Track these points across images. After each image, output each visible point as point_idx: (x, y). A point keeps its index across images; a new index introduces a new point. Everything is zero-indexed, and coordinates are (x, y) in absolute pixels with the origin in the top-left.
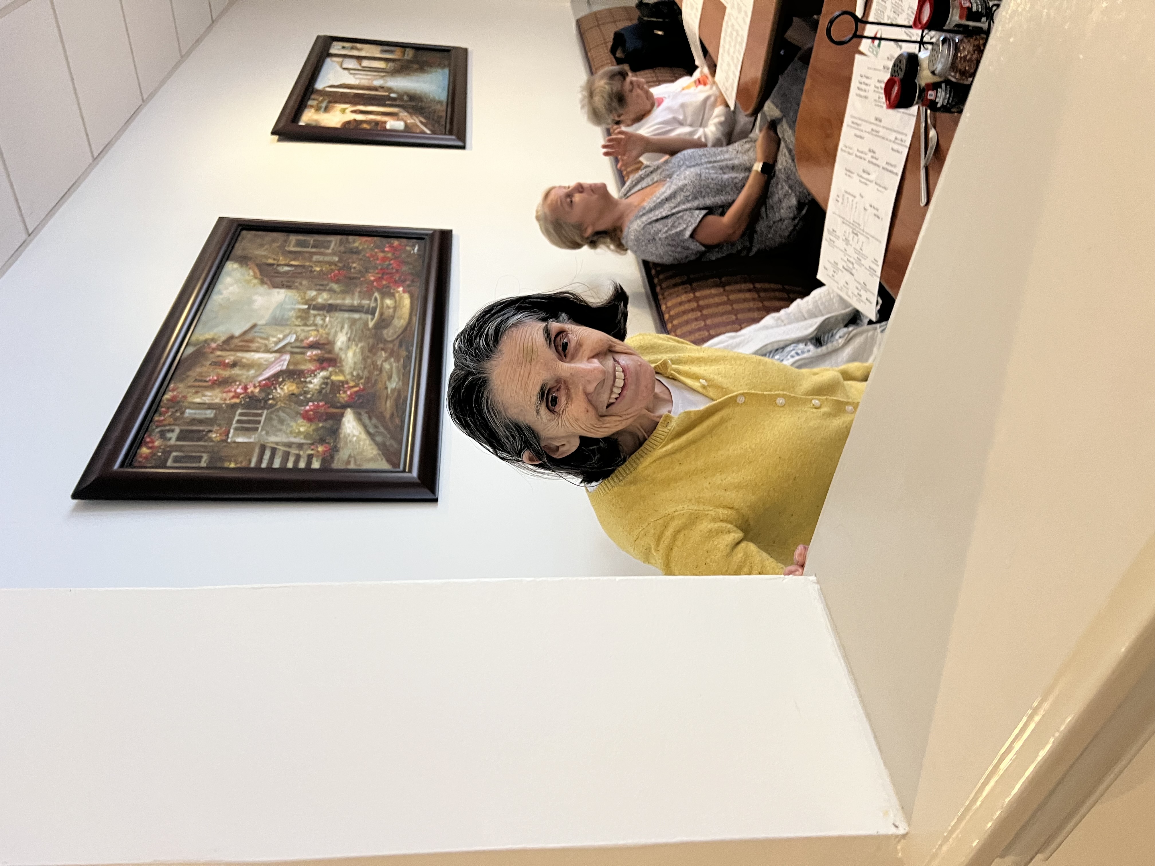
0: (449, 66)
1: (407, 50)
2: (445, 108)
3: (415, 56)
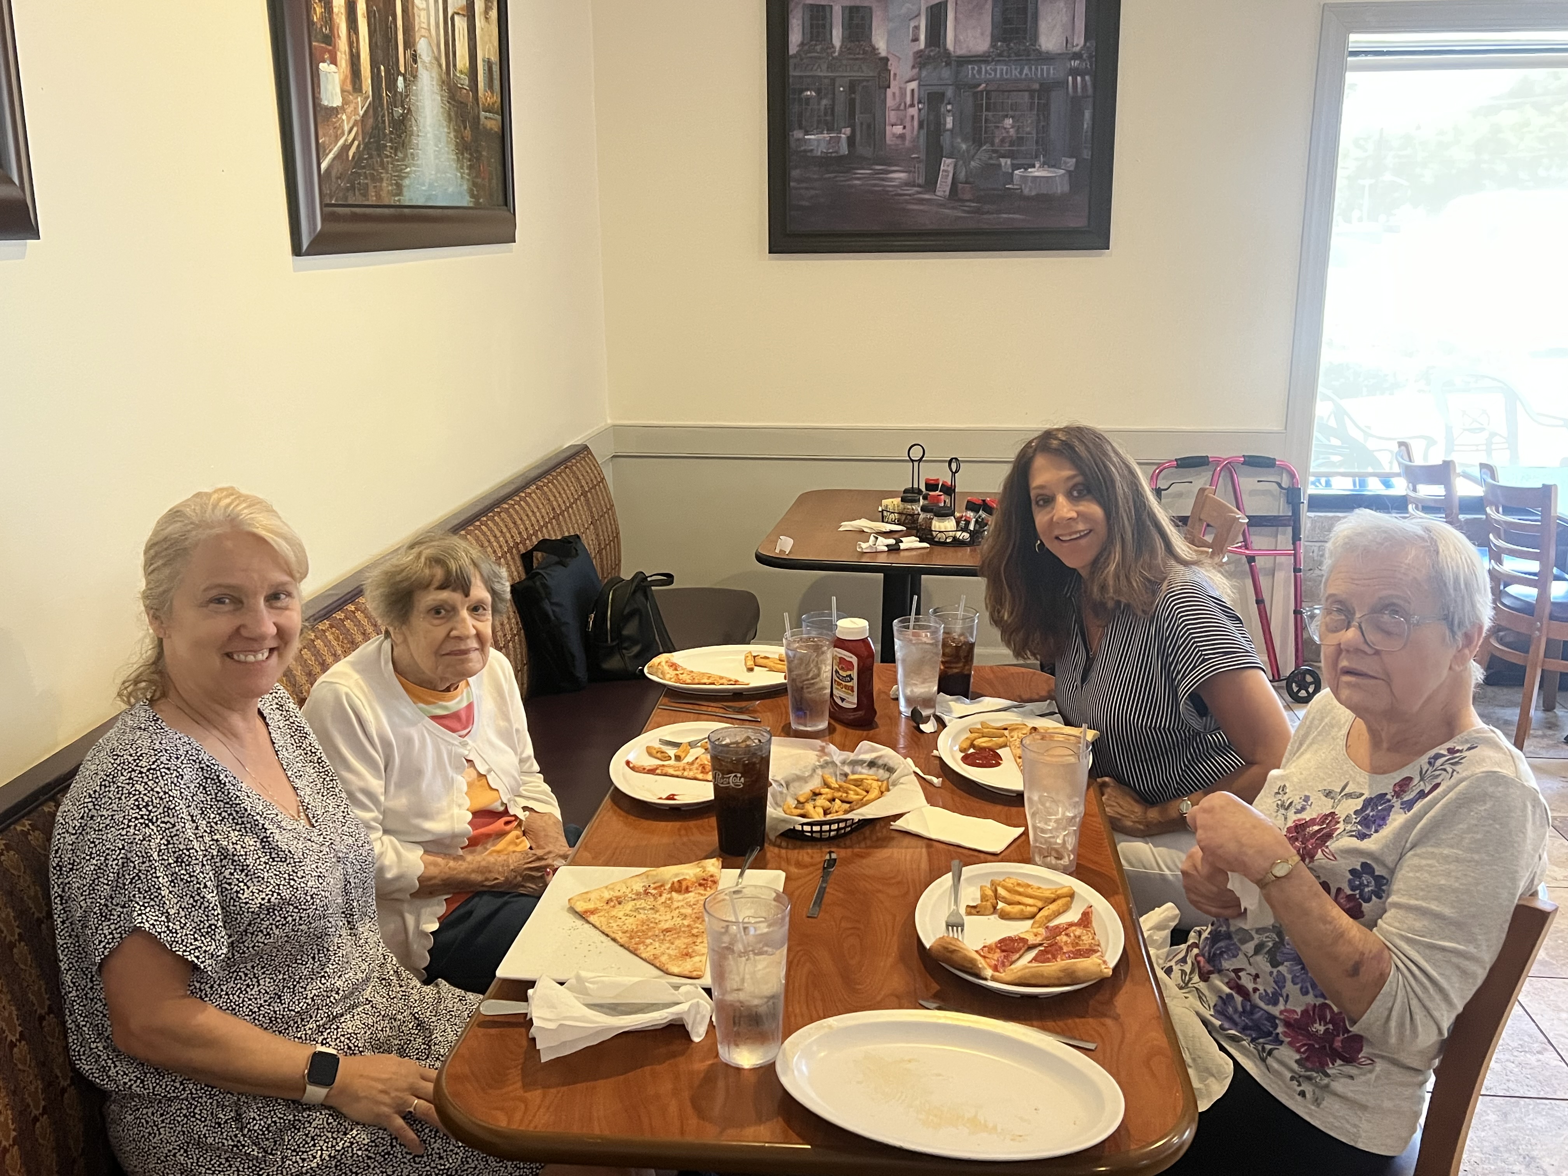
0: (477, 206)
1: (499, 118)
2: (386, 202)
3: (488, 133)
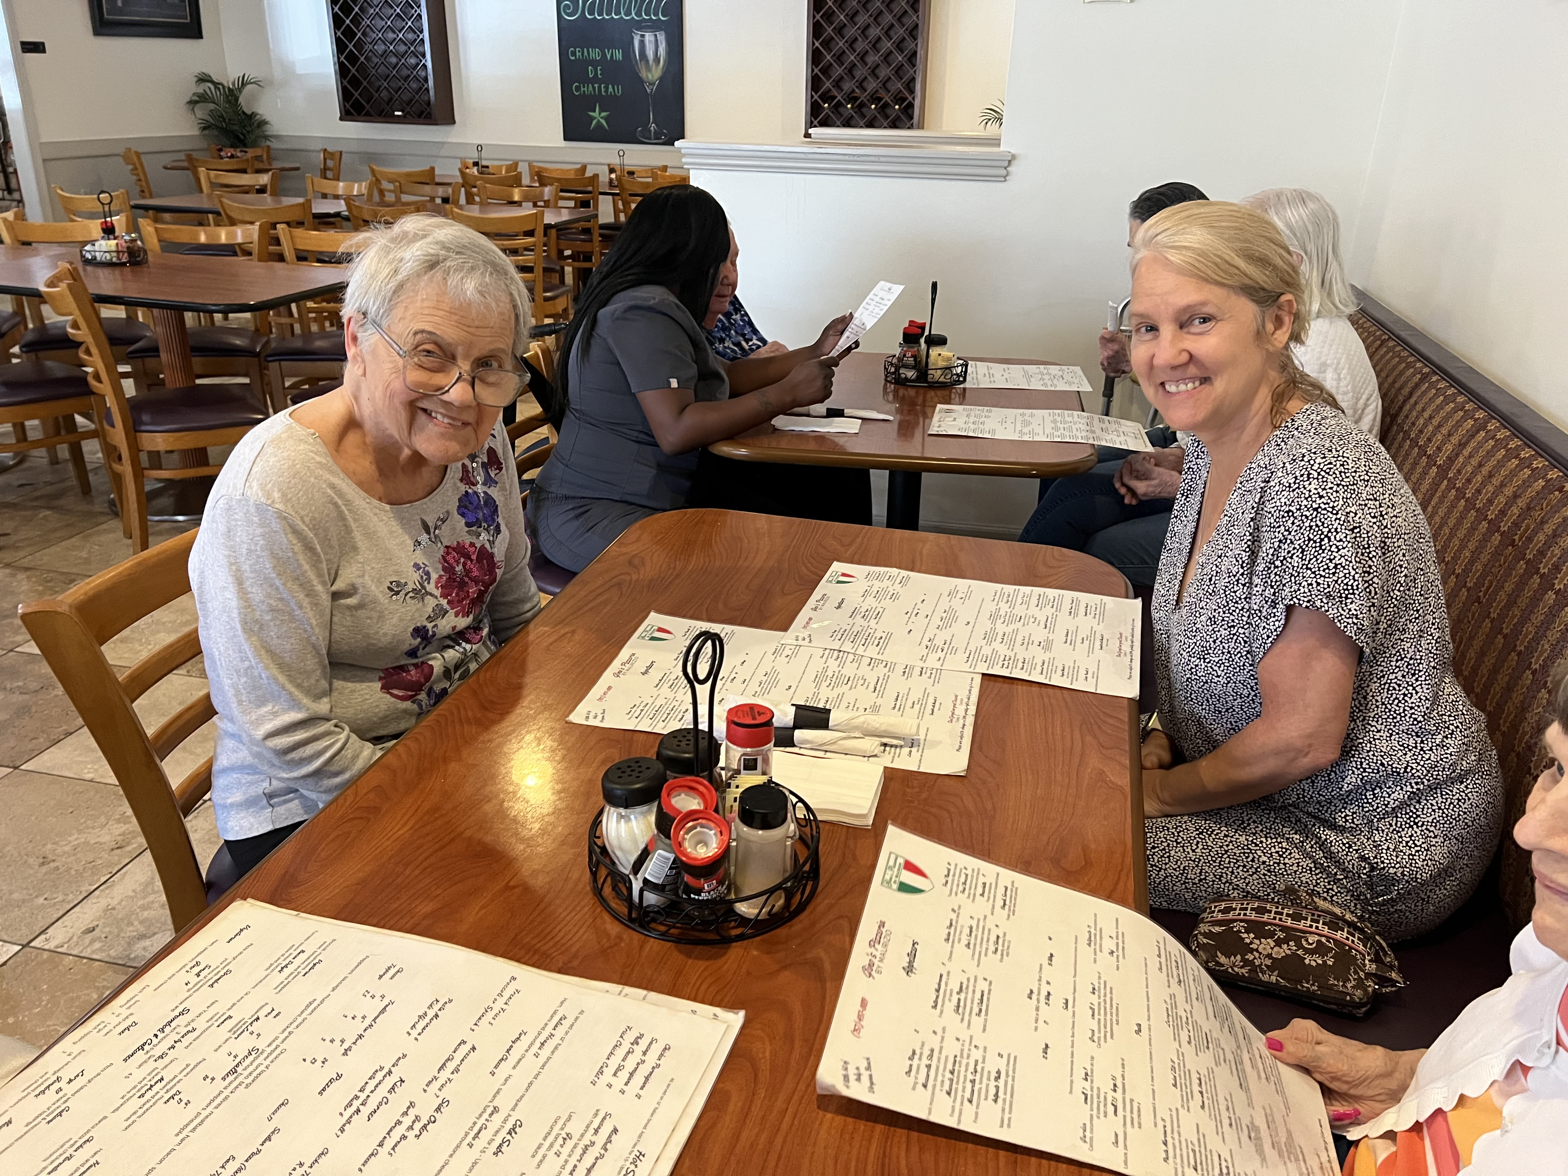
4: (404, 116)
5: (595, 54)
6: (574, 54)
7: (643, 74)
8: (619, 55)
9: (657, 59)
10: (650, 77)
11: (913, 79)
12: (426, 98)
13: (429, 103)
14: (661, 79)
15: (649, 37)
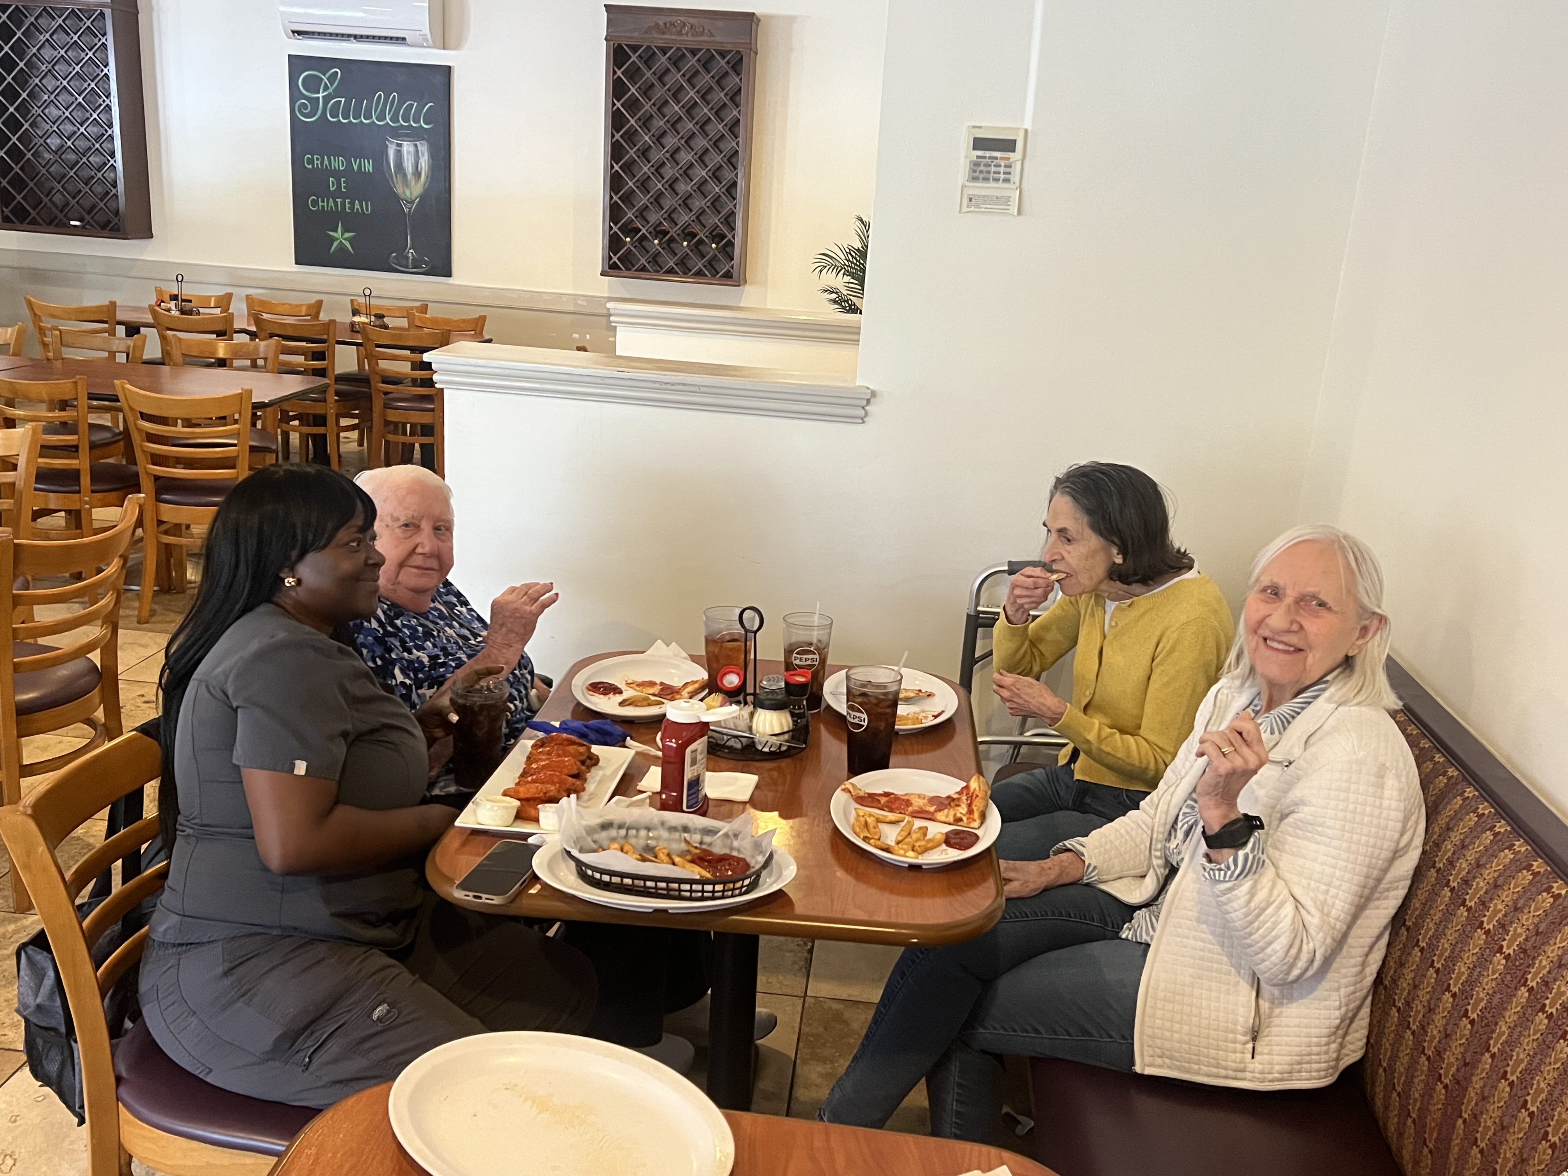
4: (83, 227)
5: (338, 163)
6: (310, 161)
7: (399, 189)
8: (368, 166)
9: (417, 174)
10: (408, 194)
11: (732, 214)
12: (115, 205)
13: (117, 213)
14: (422, 197)
15: (407, 147)
